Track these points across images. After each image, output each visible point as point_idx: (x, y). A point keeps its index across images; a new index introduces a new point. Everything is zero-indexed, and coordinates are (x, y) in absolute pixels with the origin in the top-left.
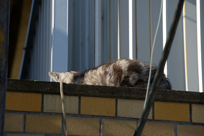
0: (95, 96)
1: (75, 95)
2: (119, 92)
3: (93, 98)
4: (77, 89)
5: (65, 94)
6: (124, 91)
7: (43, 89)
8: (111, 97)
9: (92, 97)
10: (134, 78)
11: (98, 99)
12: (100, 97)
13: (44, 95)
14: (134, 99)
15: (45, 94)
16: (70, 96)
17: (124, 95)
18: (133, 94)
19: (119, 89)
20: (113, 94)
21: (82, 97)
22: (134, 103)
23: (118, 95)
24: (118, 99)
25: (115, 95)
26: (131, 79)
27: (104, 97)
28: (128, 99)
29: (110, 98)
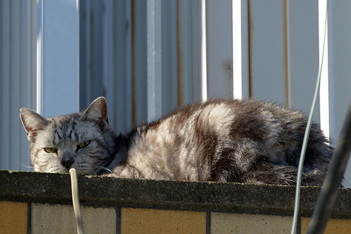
0: (155, 207)
1: (108, 205)
2: (214, 196)
3: (152, 210)
4: (113, 192)
5: (83, 202)
6: (227, 194)
7: (31, 192)
8: (195, 209)
9: (149, 208)
10: (246, 155)
11: (164, 214)
12: (168, 207)
13: (33, 204)
14: (252, 212)
15: (35, 202)
16: (96, 208)
17: (228, 203)
18: (250, 199)
19: (214, 188)
20: (201, 200)
21: (124, 211)
22: (251, 222)
23: (211, 204)
24: (212, 214)
25: (206, 203)
26: (238, 156)
27: (177, 208)
28: (238, 213)
29: (193, 210)
